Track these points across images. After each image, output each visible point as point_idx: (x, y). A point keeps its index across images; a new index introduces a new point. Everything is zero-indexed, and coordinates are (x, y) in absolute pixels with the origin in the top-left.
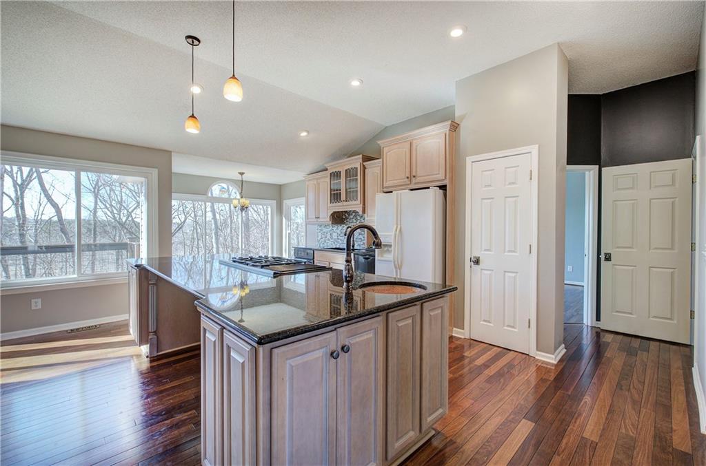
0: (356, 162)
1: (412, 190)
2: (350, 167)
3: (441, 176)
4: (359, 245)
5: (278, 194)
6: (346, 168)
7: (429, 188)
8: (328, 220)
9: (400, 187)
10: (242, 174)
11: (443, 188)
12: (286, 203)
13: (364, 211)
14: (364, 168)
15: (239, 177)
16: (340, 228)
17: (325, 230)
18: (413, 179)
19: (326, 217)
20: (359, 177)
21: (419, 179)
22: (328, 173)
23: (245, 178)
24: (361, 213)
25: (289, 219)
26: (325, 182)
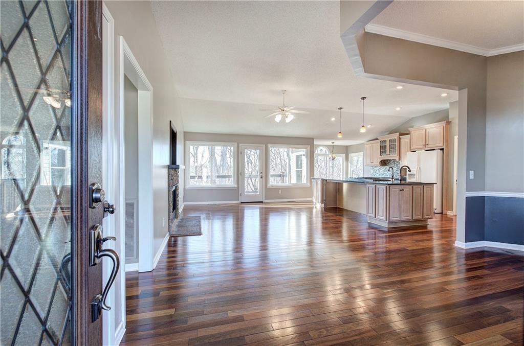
0: (395, 136)
1: (426, 150)
2: (392, 138)
3: (441, 144)
4: (396, 176)
5: (346, 150)
6: (390, 139)
7: (434, 150)
8: (378, 164)
9: (420, 149)
10: (333, 143)
11: (442, 149)
12: (351, 155)
13: (400, 160)
14: (400, 139)
15: (332, 144)
16: (384, 167)
17: (375, 169)
18: (427, 146)
19: (377, 162)
20: (397, 143)
21: (429, 146)
22: (378, 141)
23: (334, 144)
24: (398, 160)
25: (352, 164)
26: (377, 145)
